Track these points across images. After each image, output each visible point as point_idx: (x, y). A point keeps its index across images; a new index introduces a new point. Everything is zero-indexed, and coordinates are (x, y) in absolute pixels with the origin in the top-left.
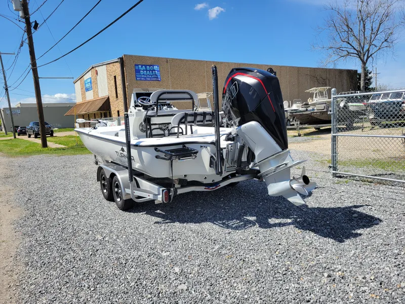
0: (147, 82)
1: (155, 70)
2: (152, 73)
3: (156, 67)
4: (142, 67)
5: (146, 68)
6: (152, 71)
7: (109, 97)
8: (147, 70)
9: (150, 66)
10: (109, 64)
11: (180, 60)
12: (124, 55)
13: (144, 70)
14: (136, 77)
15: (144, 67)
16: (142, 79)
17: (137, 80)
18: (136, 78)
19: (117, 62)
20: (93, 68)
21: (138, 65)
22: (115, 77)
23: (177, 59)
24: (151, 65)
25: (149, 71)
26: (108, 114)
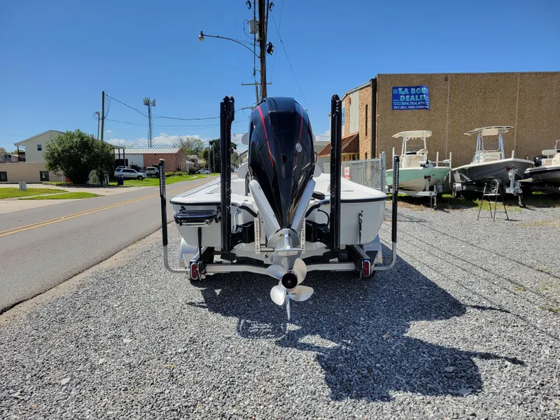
0: (409, 111)
1: (423, 94)
2: (419, 97)
3: (424, 90)
4: (403, 90)
5: (410, 91)
6: (419, 95)
7: (358, 134)
8: (410, 95)
9: (416, 88)
10: (362, 88)
11: (470, 74)
12: (379, 75)
13: (405, 95)
14: (393, 104)
15: (406, 89)
16: (402, 107)
17: (393, 109)
18: (393, 107)
19: (369, 86)
20: (347, 95)
21: (397, 88)
22: (367, 106)
23: (464, 74)
24: (419, 87)
25: (415, 95)
26: (356, 157)
